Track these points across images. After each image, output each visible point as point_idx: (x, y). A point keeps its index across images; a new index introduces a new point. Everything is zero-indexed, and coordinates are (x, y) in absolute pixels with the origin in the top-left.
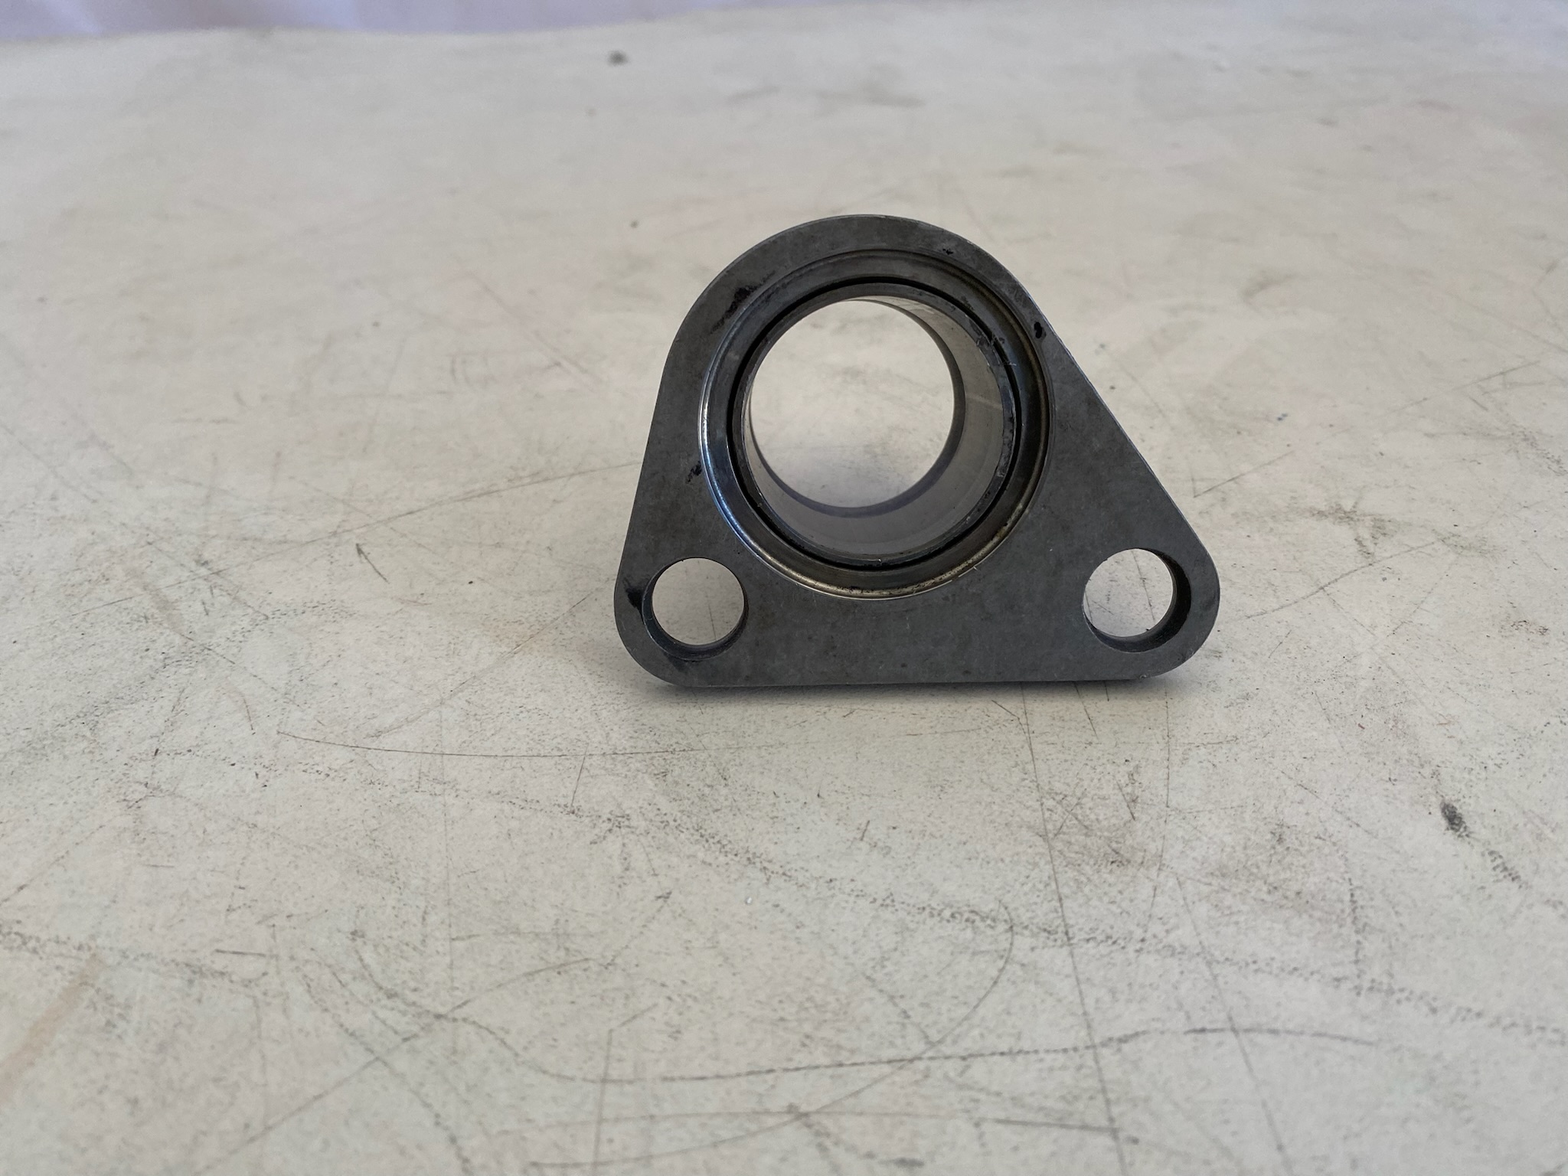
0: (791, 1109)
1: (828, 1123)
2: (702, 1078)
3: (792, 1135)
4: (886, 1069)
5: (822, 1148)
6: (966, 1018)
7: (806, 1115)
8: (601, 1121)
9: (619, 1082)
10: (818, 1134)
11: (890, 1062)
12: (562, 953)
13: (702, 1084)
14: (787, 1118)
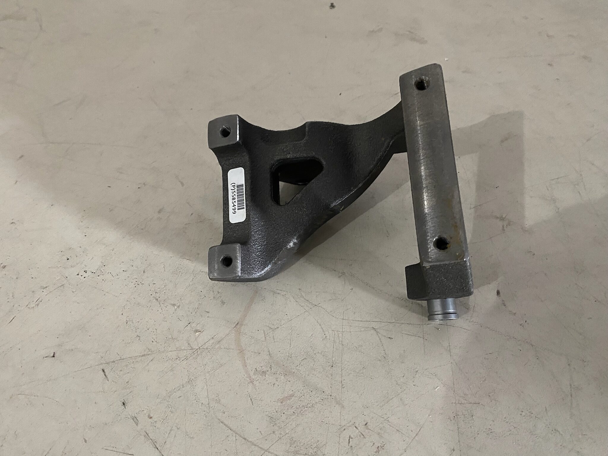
0: (373, 327)
1: (378, 330)
2: (359, 321)
3: (373, 332)
4: (389, 324)
5: (377, 334)
6: (402, 317)
7: (375, 329)
8: (343, 325)
9: (345, 320)
10: (377, 332)
11: (389, 322)
12: (335, 297)
13: (359, 322)
14: (372, 329)
